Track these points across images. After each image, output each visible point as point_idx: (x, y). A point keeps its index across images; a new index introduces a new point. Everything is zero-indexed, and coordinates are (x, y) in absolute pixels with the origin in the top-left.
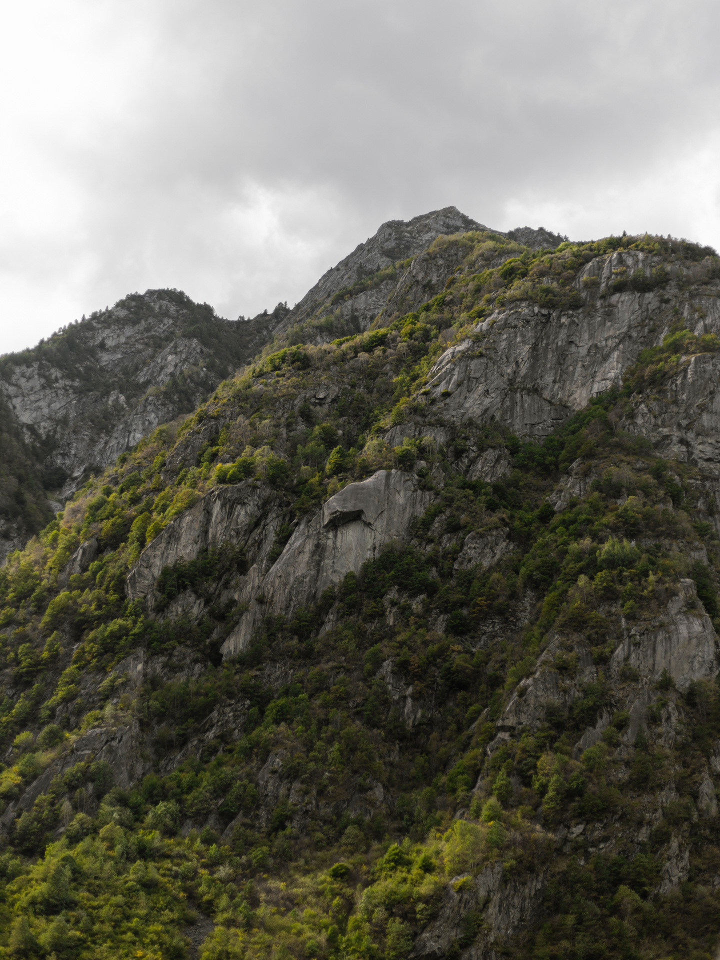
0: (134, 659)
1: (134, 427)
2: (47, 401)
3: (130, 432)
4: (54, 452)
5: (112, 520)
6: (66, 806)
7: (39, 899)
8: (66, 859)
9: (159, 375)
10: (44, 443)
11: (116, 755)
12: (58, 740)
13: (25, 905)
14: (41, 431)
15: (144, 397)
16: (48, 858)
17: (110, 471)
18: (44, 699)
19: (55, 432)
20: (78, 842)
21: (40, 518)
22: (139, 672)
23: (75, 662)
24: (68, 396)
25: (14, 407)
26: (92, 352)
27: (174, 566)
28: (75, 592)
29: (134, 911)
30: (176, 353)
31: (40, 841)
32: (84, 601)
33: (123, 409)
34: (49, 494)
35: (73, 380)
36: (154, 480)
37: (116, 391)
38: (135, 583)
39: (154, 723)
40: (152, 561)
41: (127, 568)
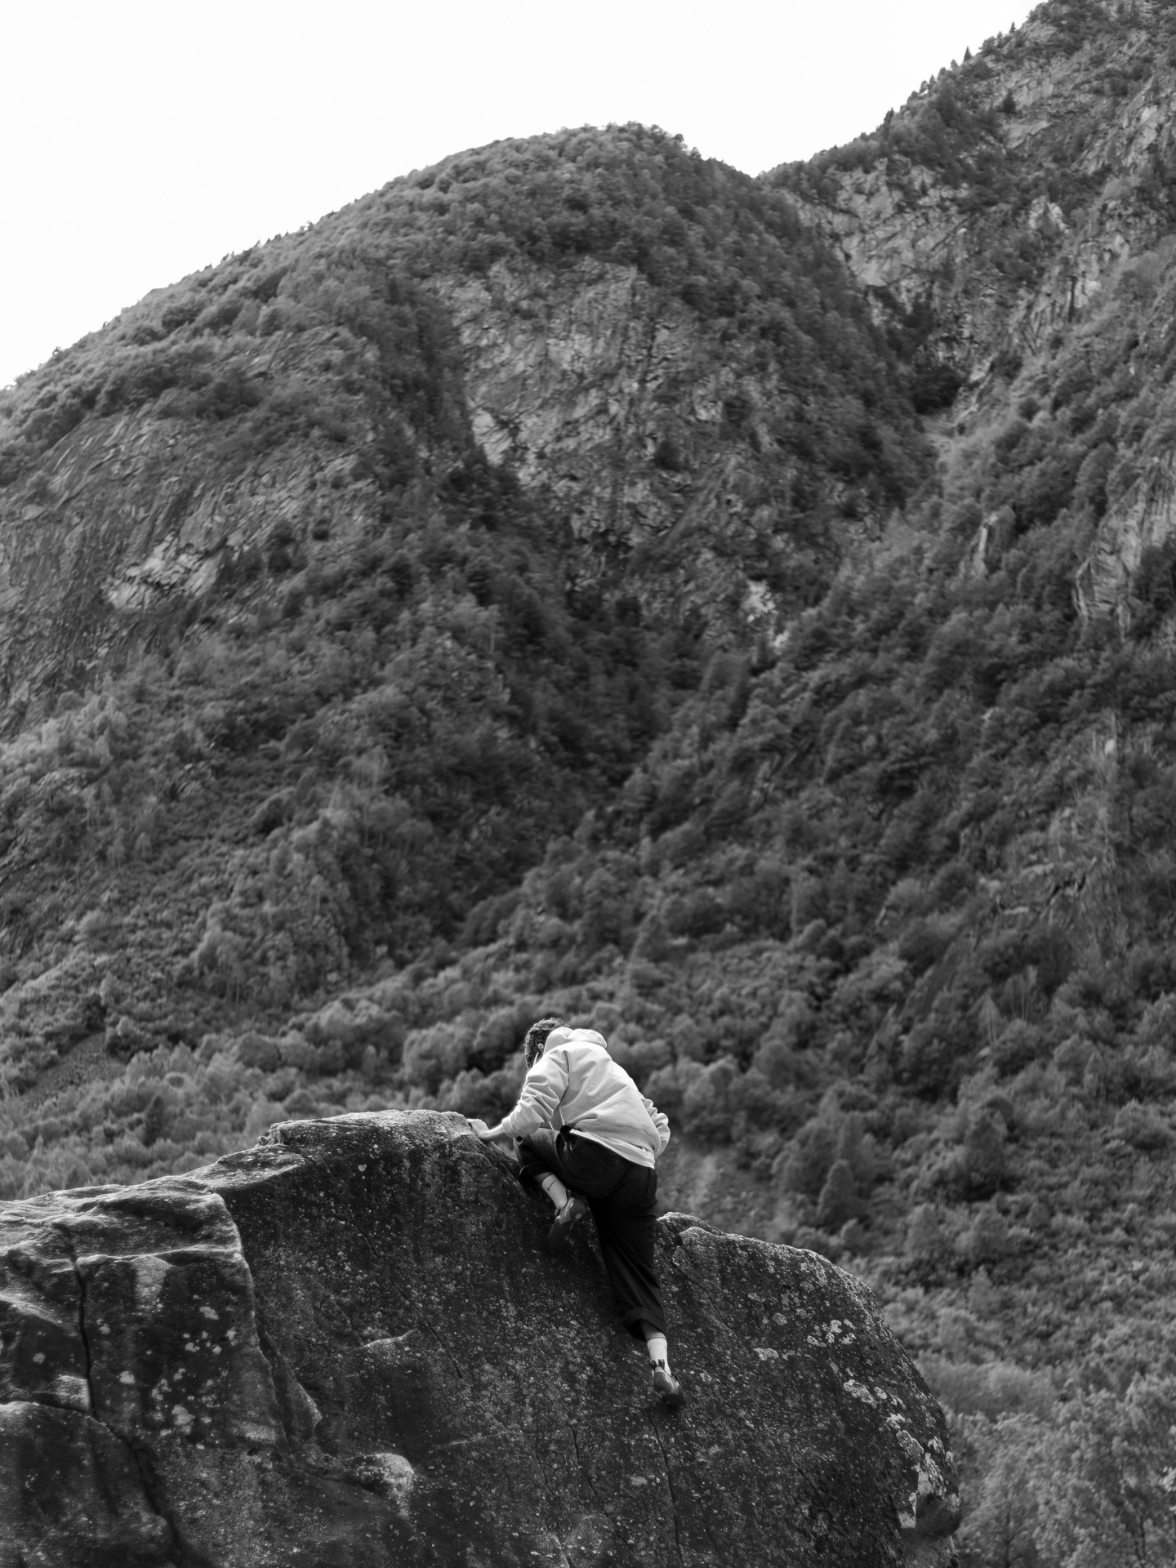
0: (1099, 732)
1: (1082, 267)
2: (910, 235)
3: (1074, 280)
4: (931, 338)
5: (1040, 466)
6: (988, 1010)
7: (952, 1175)
8: (994, 1104)
9: (1127, 154)
10: (910, 322)
11: (1076, 912)
12: (965, 891)
13: (926, 1185)
14: (903, 298)
15: (1098, 203)
16: (962, 1103)
17: (1034, 365)
18: (938, 816)
19: (930, 296)
20: (1015, 1072)
21: (911, 471)
22: (1109, 756)
23: (987, 746)
24: (948, 221)
25: (848, 257)
26: (989, 124)
27: (1166, 545)
28: (978, 613)
29: (1124, 1193)
30: (1158, 103)
31: (947, 1072)
32: (999, 629)
33: (1059, 234)
34: (927, 422)
35: (956, 187)
36: (1116, 376)
37: (1043, 198)
38: (1090, 586)
39: (1143, 848)
40: (1121, 538)
41: (1074, 557)
